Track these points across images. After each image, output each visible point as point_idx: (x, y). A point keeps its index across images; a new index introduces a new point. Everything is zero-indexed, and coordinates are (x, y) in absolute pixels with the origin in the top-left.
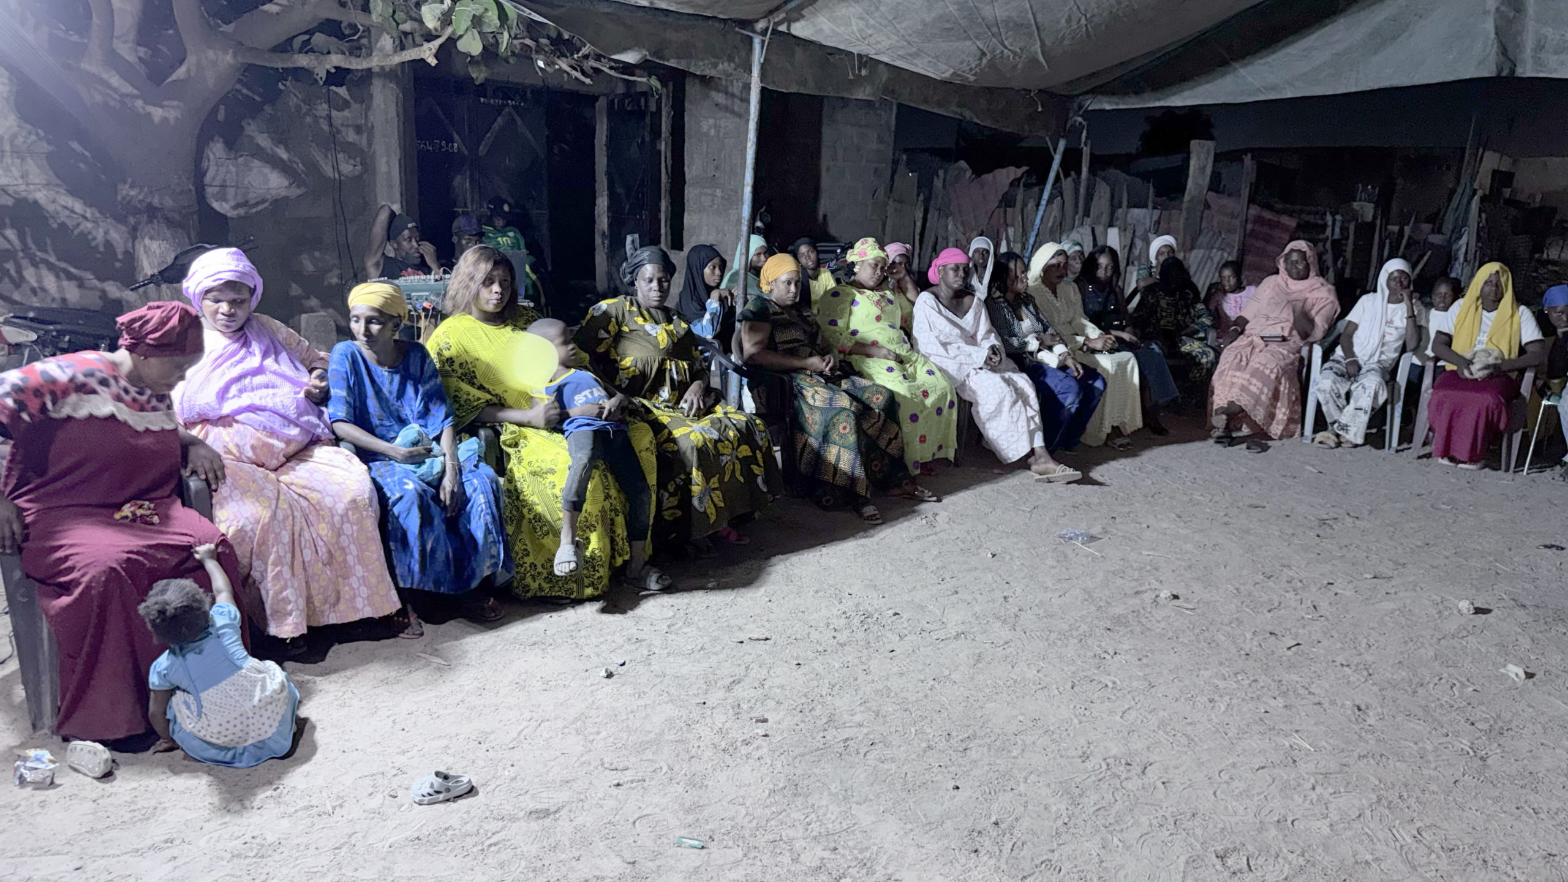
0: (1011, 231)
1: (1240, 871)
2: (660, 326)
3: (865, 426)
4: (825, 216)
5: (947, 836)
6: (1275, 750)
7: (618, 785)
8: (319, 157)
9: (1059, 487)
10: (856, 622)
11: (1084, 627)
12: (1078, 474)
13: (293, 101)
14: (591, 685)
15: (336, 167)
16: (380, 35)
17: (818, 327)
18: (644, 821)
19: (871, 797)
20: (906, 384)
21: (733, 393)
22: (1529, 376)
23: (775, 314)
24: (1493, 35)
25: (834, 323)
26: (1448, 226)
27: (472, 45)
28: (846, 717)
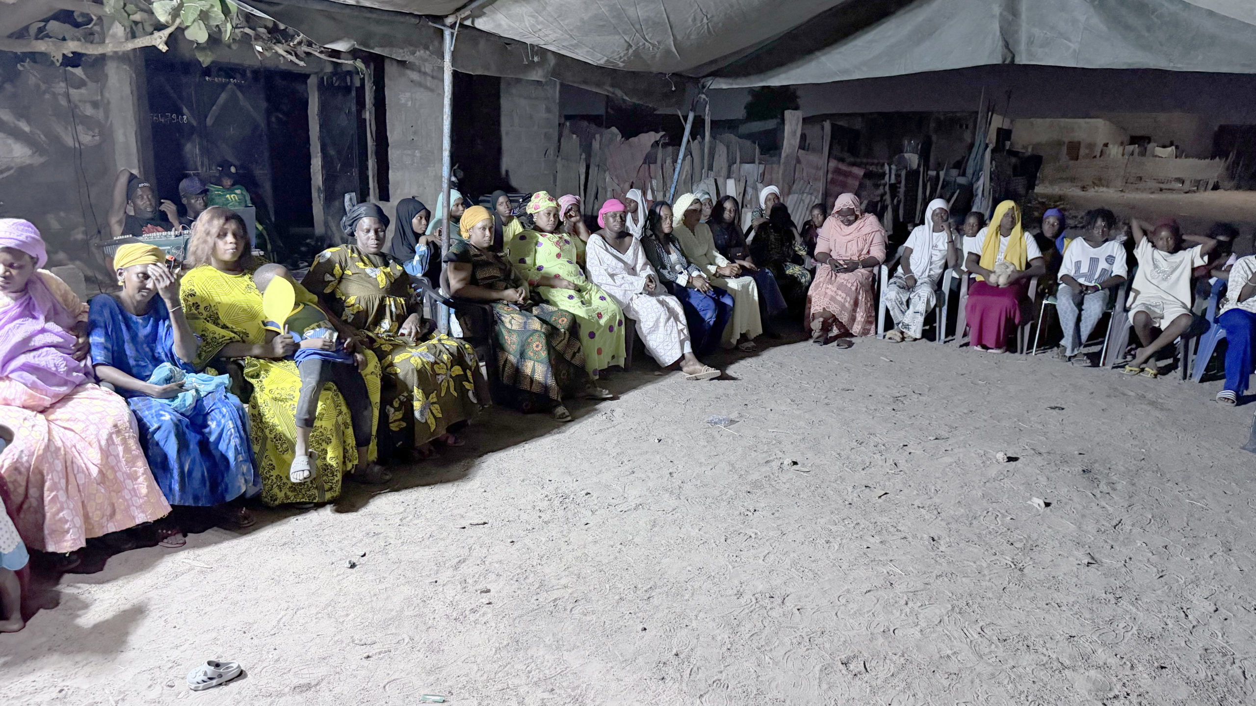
0: (654, 182)
1: (860, 673)
2: (378, 269)
3: (554, 344)
4: (507, 172)
5: (640, 669)
6: (877, 577)
7: (368, 657)
8: (59, 129)
9: (704, 383)
10: (556, 503)
11: (731, 492)
12: (718, 373)
13: (32, 80)
14: (338, 575)
15: (76, 138)
16: (112, 23)
17: (511, 265)
18: (393, 685)
19: (578, 644)
20: (584, 309)
21: (442, 322)
22: (1033, 283)
23: (476, 255)
24: (998, 33)
25: (523, 261)
26: (970, 171)
27: (198, 34)
28: (554, 582)
